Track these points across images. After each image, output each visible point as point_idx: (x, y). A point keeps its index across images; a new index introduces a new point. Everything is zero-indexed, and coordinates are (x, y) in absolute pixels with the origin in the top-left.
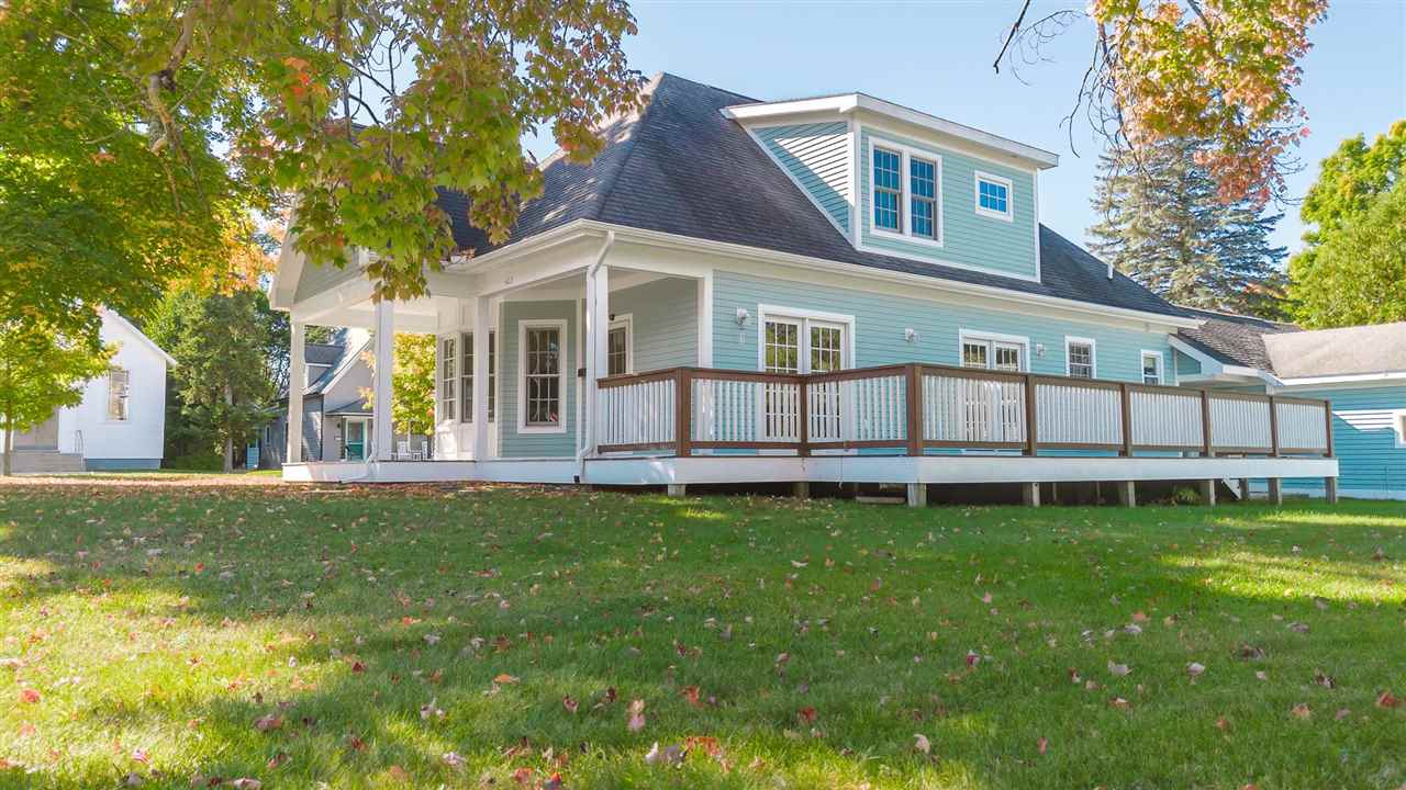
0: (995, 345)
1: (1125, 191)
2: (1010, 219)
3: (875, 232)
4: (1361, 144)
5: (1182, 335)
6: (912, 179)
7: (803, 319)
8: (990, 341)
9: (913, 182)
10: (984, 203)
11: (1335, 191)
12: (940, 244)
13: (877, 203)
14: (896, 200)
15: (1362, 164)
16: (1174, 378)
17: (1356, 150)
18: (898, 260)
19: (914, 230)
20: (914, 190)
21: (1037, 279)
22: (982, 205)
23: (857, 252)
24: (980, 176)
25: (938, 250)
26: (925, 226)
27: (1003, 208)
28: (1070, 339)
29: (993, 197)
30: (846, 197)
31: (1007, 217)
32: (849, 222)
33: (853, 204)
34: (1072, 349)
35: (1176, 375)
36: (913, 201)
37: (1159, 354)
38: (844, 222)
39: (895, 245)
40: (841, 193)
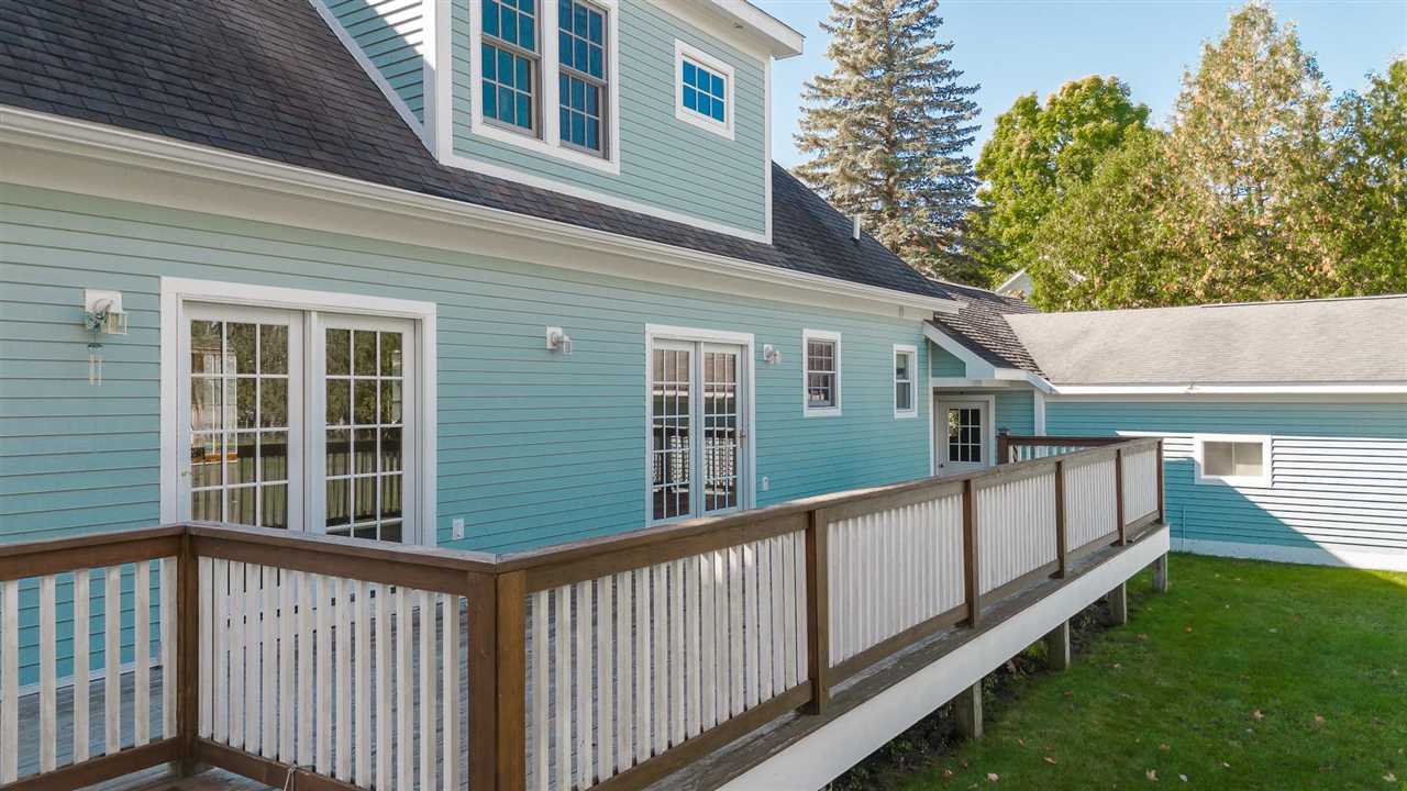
0: (704, 350)
1: (832, 126)
2: (730, 135)
3: (480, 127)
4: (1034, 103)
5: (938, 321)
6: (561, 35)
7: (304, 313)
8: (696, 343)
9: (564, 41)
10: (689, 101)
11: (1011, 150)
12: (612, 167)
13: (487, 70)
14: (529, 70)
15: (1035, 123)
16: (927, 381)
17: (1029, 107)
18: (530, 190)
19: (564, 135)
20: (564, 57)
21: (767, 239)
22: (685, 105)
23: (443, 170)
24: (683, 51)
25: (608, 177)
26: (586, 130)
27: (719, 114)
28: (810, 334)
29: (704, 92)
30: (419, 49)
31: (724, 130)
32: (426, 105)
33: (434, 66)
34: (812, 348)
35: (930, 377)
36: (563, 77)
37: (912, 350)
38: (416, 100)
39: (523, 160)
40: (410, 40)
